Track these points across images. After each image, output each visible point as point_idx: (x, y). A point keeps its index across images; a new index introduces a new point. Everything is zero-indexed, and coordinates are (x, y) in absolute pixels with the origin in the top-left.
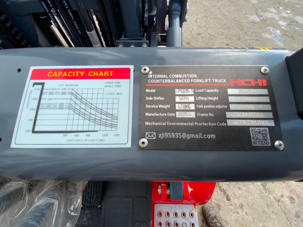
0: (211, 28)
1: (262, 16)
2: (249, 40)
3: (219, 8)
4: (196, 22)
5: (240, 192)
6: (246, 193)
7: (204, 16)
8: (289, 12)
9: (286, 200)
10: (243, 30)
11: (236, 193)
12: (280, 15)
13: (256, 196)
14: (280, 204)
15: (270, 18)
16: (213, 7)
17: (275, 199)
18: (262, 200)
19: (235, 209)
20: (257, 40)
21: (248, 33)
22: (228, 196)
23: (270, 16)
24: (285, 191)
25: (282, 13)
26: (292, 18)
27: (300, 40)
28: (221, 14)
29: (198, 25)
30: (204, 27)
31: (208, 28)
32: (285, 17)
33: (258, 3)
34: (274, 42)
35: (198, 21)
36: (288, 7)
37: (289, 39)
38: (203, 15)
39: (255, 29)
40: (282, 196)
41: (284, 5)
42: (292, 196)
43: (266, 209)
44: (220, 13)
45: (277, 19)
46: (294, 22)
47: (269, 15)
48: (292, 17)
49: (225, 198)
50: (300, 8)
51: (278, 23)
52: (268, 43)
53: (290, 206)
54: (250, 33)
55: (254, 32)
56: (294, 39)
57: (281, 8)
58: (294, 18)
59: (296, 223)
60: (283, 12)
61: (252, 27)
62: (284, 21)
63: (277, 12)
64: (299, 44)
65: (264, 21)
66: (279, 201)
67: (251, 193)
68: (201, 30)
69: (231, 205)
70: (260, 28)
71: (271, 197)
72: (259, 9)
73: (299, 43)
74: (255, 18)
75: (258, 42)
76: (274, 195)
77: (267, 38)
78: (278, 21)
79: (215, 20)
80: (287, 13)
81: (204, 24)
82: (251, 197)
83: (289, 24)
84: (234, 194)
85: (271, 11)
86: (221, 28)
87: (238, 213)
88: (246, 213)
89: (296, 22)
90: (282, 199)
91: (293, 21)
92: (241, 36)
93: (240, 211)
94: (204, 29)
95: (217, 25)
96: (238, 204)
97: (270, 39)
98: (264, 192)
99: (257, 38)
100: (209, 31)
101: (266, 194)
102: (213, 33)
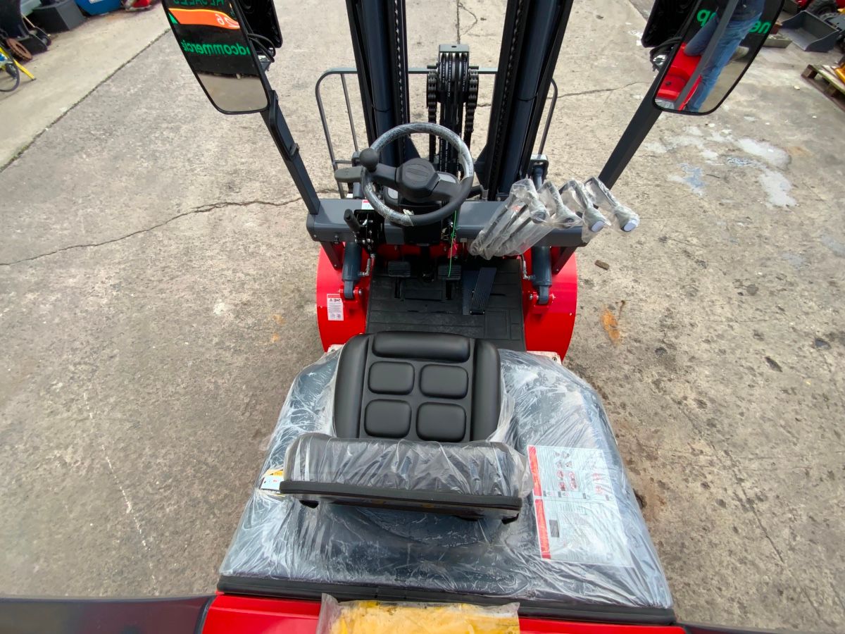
0: (578, 164)
1: (671, 144)
2: (644, 185)
3: (592, 131)
4: (553, 154)
5: (622, 390)
6: (629, 392)
7: (566, 145)
8: (726, 131)
9: (692, 404)
10: (634, 168)
11: (617, 391)
12: (708, 138)
13: (645, 395)
14: (681, 407)
15: (686, 147)
16: (581, 129)
17: (674, 400)
18: (653, 400)
19: (615, 408)
20: (658, 186)
21: (642, 175)
22: (604, 393)
23: (686, 143)
24: (690, 392)
25: (711, 135)
26: (731, 143)
27: (740, 182)
28: (595, 142)
29: (555, 159)
30: (567, 162)
31: (573, 164)
32: (716, 143)
33: (667, 119)
34: (688, 187)
35: (555, 152)
36: (726, 122)
37: (718, 183)
38: (564, 143)
39: (656, 167)
40: (685, 398)
41: (719, 119)
42: (701, 399)
43: (659, 410)
44: (594, 139)
45: (701, 147)
46: (734, 151)
47: (684, 141)
48: (733, 141)
49: (601, 397)
50: (754, 122)
51: (700, 154)
52: (677, 190)
53: (698, 411)
54: (645, 174)
55: (652, 173)
56: (728, 182)
57: (712, 125)
58: (735, 143)
59: (709, 433)
60: (714, 134)
61: (649, 164)
62: (713, 151)
63: (701, 135)
64: (736, 191)
65: (673, 152)
66: (680, 403)
67: (637, 392)
68: (561, 167)
69: (609, 404)
70: (665, 165)
71: (668, 397)
72: (667, 130)
73: (737, 188)
74: (657, 148)
75: (658, 188)
76: (672, 396)
77: (675, 183)
78: (702, 151)
79: (585, 152)
80: (723, 135)
81: (566, 157)
82: (636, 396)
83: (723, 155)
84: (614, 392)
85: (691, 132)
86: (595, 165)
87: (619, 413)
88: (630, 414)
89: (739, 150)
90: (685, 402)
91: (731, 148)
92: (629, 179)
93: (621, 410)
94: (567, 166)
95: (589, 160)
96: (618, 404)
97: (680, 184)
98: (657, 391)
99: (657, 182)
100: (574, 170)
101: (660, 394)
102: (582, 174)
